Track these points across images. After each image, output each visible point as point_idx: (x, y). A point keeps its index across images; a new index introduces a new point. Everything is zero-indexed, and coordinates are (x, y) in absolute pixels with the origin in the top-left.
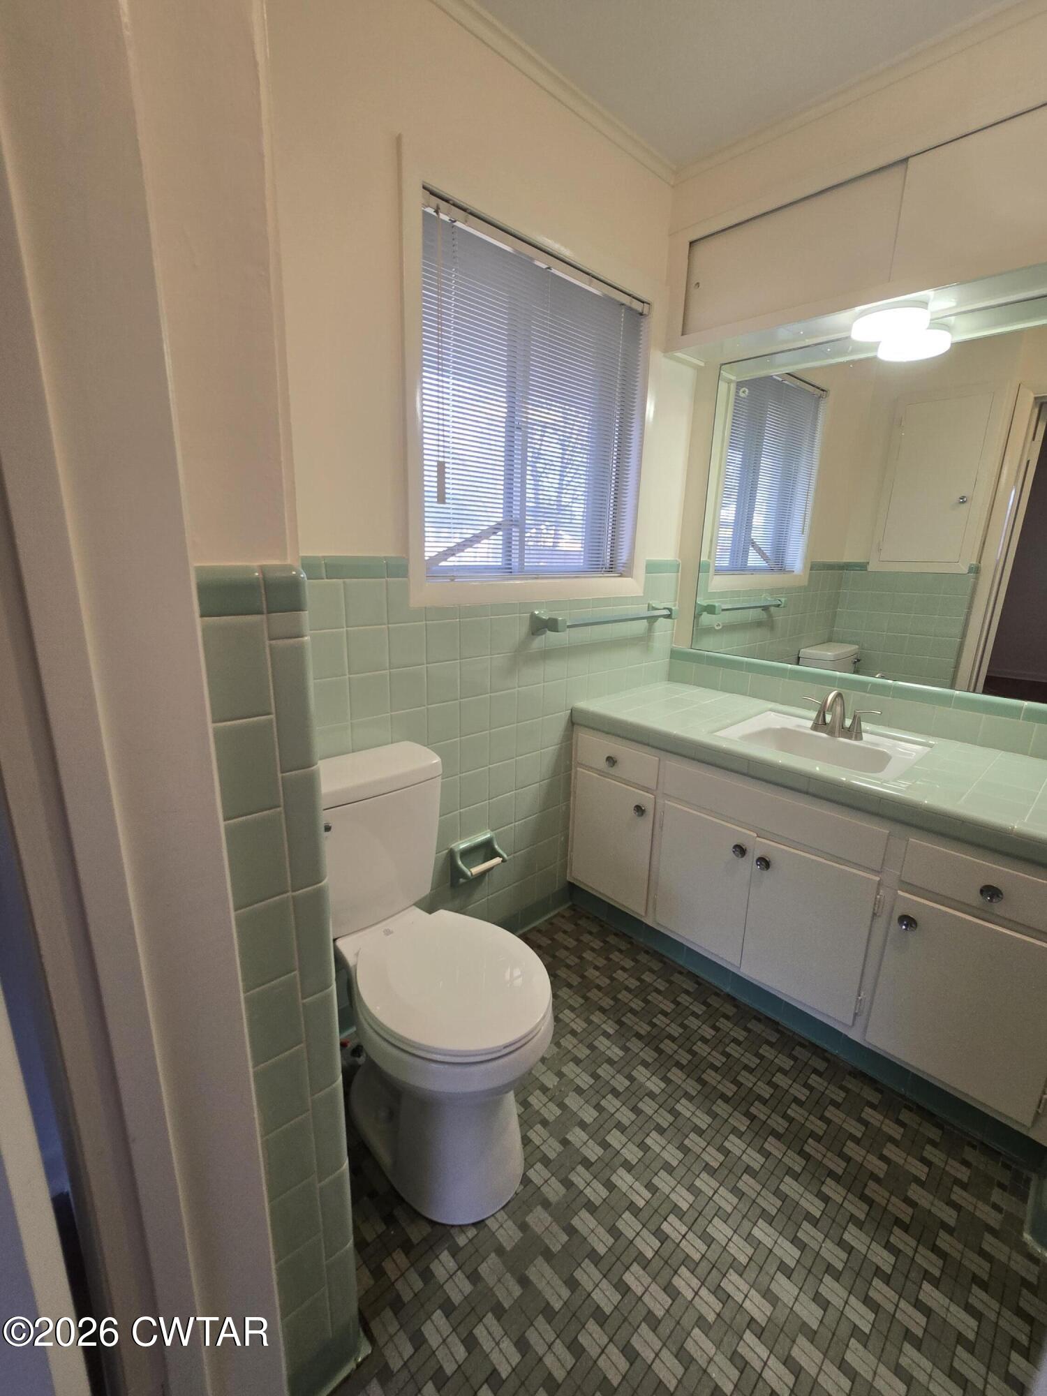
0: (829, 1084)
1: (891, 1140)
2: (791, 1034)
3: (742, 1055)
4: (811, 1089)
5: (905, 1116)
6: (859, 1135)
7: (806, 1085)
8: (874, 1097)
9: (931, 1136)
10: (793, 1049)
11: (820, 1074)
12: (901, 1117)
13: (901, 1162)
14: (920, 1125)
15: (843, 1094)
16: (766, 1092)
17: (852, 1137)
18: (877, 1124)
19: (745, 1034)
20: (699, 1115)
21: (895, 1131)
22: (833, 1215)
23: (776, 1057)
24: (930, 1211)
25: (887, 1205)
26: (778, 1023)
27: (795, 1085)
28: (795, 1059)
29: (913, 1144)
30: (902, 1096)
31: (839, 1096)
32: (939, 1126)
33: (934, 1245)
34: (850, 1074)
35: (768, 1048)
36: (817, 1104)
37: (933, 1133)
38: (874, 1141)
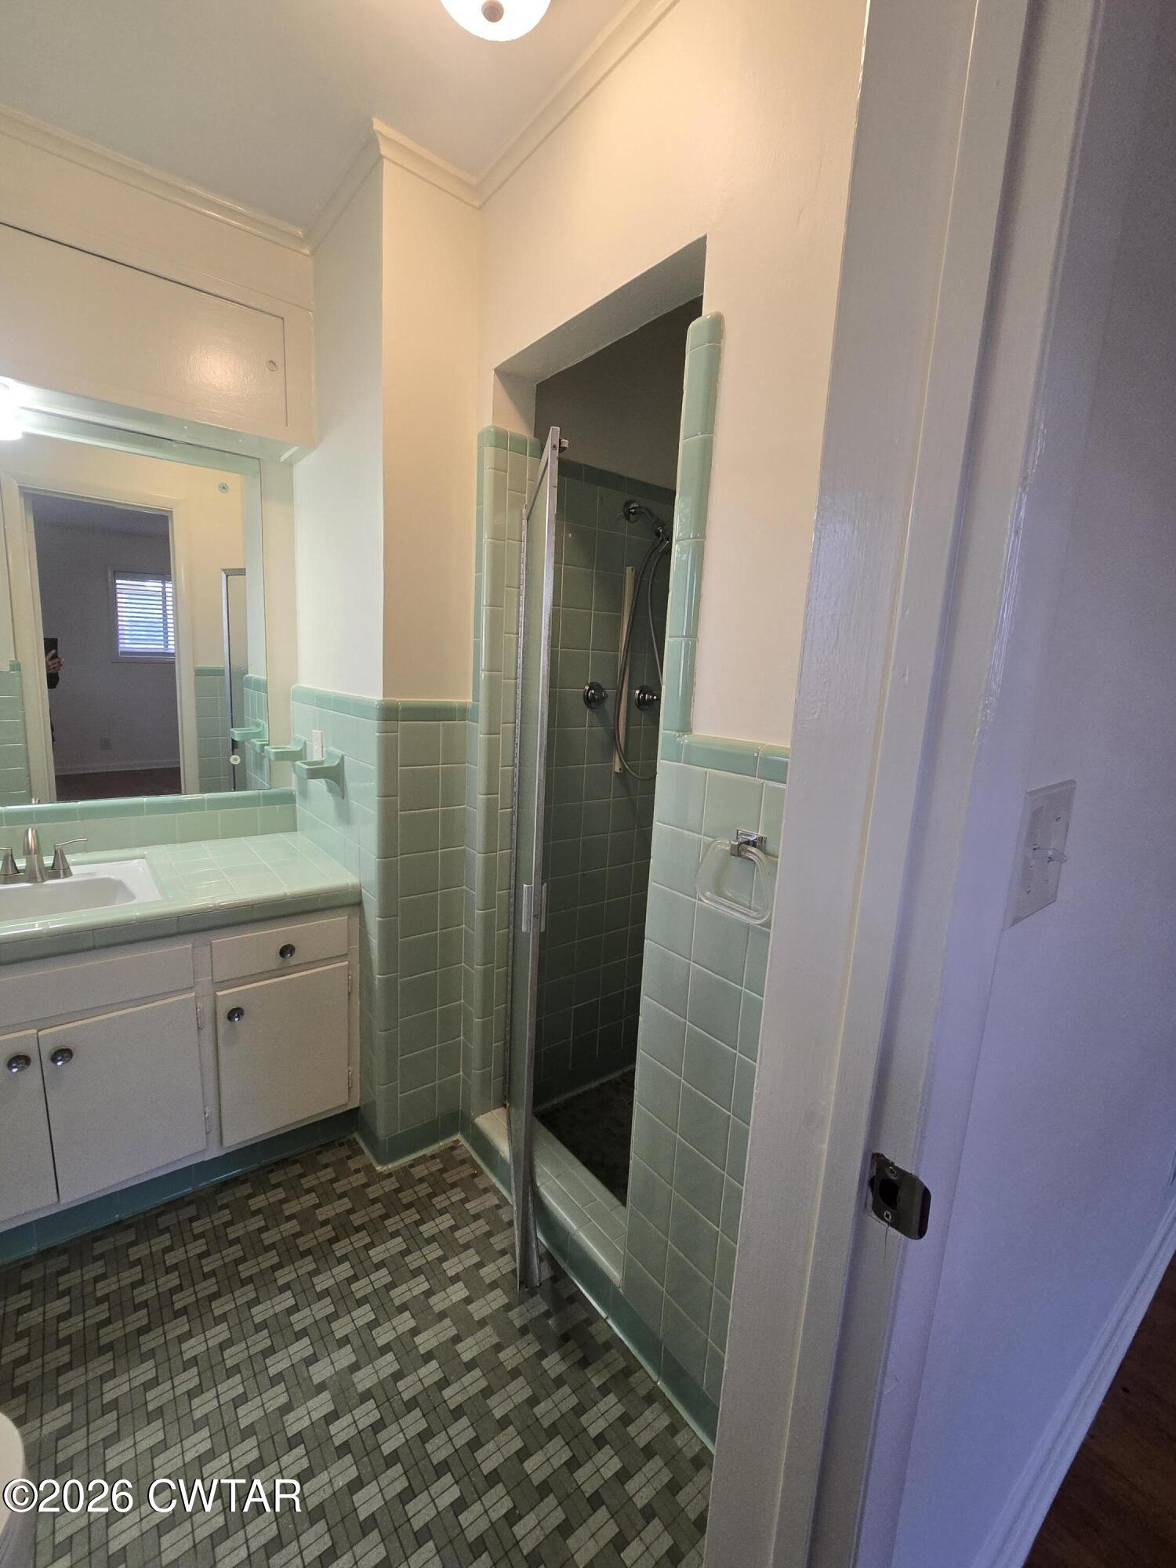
0: (210, 1216)
1: (283, 1201)
2: (142, 1217)
3: (119, 1281)
4: (202, 1235)
5: (274, 1178)
6: (262, 1223)
7: (196, 1238)
8: (246, 1189)
9: (297, 1172)
10: (157, 1225)
11: (197, 1218)
12: (273, 1182)
13: (299, 1208)
14: (286, 1174)
15: (227, 1211)
16: (173, 1280)
17: (261, 1230)
18: (265, 1203)
19: (101, 1263)
20: (135, 1374)
21: (279, 1194)
22: (300, 1289)
23: (150, 1247)
24: (337, 1214)
25: (317, 1240)
26: (120, 1222)
27: (189, 1247)
28: (167, 1229)
29: (295, 1189)
30: (262, 1168)
31: (225, 1215)
32: (295, 1162)
33: (355, 1228)
34: (216, 1193)
35: (135, 1249)
36: (218, 1239)
37: (297, 1169)
38: (273, 1216)
